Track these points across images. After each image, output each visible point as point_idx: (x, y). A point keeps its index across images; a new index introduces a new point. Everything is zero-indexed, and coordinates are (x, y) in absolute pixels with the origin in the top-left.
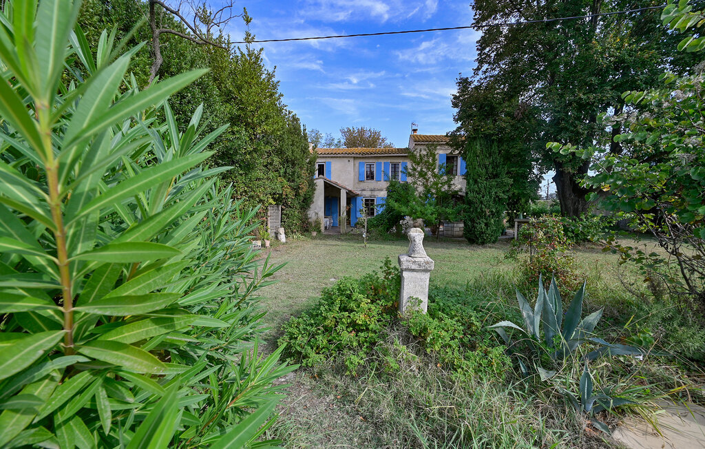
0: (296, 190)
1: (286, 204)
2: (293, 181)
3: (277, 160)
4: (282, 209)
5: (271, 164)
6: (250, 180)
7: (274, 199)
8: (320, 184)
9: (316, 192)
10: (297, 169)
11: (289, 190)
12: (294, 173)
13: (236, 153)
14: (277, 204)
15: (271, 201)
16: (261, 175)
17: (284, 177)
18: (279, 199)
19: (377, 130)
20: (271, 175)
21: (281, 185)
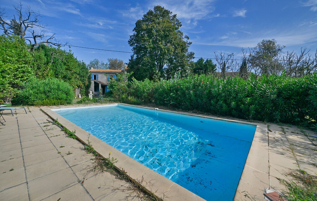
0: (84, 84)
1: (81, 88)
2: (83, 82)
3: (78, 76)
4: (80, 89)
5: (76, 77)
6: (71, 82)
7: (78, 86)
8: (93, 82)
9: (92, 85)
10: (85, 78)
11: (82, 84)
12: (83, 79)
13: (67, 76)
14: (79, 88)
15: (76, 87)
16: (73, 80)
17: (81, 80)
18: (79, 87)
19: (122, 60)
20: (76, 80)
21: (80, 83)
